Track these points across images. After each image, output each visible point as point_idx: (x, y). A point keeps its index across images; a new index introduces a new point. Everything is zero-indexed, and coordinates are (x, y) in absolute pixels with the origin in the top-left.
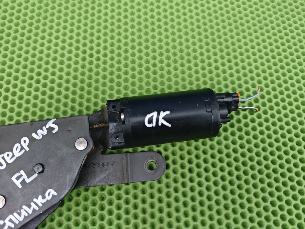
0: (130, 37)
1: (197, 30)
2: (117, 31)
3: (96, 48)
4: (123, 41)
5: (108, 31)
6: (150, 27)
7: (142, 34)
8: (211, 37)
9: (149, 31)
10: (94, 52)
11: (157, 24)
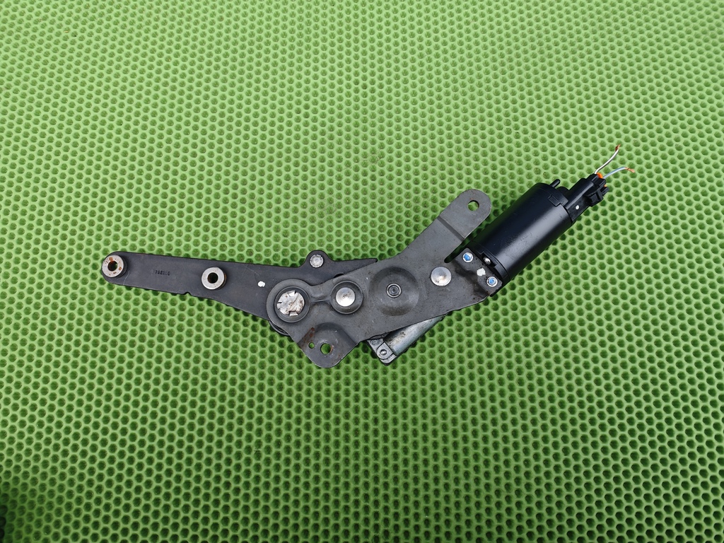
0: (410, 65)
1: (491, 56)
2: (394, 57)
3: (370, 78)
4: (402, 69)
5: (383, 57)
6: (434, 52)
7: (424, 60)
8: (508, 64)
9: (432, 56)
10: (367, 82)
11: (442, 48)
